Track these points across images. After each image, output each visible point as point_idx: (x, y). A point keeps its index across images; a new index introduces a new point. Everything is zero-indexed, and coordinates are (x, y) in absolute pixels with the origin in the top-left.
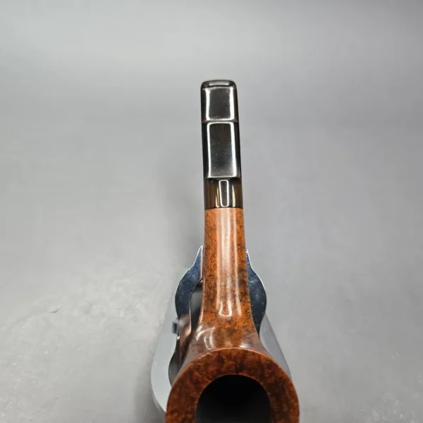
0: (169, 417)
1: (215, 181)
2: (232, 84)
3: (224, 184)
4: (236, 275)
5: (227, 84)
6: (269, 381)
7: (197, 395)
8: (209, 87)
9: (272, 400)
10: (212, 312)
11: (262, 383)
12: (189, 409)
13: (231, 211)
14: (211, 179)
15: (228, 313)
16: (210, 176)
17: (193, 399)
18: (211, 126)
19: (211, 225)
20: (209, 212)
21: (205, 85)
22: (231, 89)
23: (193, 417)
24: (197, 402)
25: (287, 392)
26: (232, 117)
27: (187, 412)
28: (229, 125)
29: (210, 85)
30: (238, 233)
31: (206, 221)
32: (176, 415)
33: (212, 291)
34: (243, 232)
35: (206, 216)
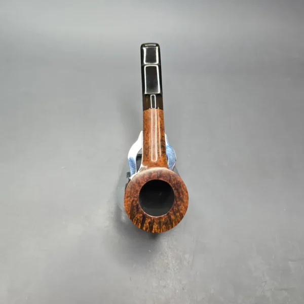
0: (126, 199)
1: (148, 96)
2: (157, 45)
3: (153, 97)
4: (160, 143)
5: (155, 45)
6: (173, 183)
7: (139, 189)
8: (145, 47)
9: (175, 192)
10: (147, 161)
11: (170, 184)
12: (135, 196)
13: (157, 110)
14: (146, 95)
15: (155, 159)
16: (146, 93)
17: (137, 191)
18: (146, 67)
19: (146, 118)
20: (145, 111)
21: (143, 46)
22: (157, 48)
23: (137, 200)
24: (139, 192)
25: (182, 188)
26: (157, 62)
27: (134, 197)
28: (156, 67)
29: (146, 45)
30: (160, 122)
31: (144, 117)
32: (129, 198)
33: (147, 151)
34: (163, 122)
35: (144, 113)
